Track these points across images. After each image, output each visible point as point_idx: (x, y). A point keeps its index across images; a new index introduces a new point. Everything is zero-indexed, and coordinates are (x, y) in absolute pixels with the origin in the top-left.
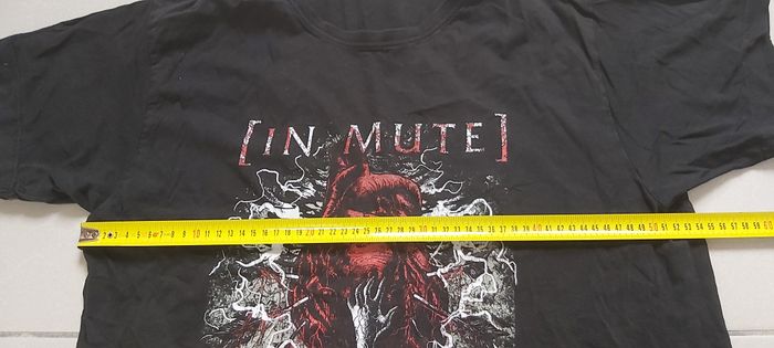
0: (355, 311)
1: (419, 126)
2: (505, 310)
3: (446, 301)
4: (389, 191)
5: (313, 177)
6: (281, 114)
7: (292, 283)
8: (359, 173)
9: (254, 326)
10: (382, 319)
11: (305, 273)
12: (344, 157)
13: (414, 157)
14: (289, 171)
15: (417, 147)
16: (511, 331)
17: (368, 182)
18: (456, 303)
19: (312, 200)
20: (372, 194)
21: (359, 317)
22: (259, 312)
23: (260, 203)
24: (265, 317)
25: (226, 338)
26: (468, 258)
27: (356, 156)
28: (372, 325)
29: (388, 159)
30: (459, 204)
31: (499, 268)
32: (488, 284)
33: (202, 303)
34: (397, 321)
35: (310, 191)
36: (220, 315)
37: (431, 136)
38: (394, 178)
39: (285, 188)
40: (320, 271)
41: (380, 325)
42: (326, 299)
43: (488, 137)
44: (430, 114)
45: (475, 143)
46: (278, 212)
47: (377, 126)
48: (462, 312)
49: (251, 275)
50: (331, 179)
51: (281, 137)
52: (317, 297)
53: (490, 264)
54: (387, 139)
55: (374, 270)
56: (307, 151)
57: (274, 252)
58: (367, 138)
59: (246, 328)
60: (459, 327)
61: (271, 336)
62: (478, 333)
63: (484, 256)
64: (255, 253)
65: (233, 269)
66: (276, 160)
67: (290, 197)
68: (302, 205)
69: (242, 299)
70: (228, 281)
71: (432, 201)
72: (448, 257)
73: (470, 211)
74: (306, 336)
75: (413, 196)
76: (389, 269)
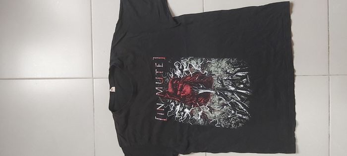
0: (200, 92)
1: (156, 78)
2: (199, 60)
3: (197, 72)
4: (173, 85)
5: (170, 103)
6: (155, 112)
7: (194, 107)
8: (168, 92)
9: (203, 114)
10: (201, 86)
11: (192, 104)
12: (164, 96)
13: (164, 79)
14: (168, 109)
15: (162, 78)
16: (204, 59)
17: (170, 90)
18: (198, 70)
19: (175, 103)
20: (173, 89)
21: (201, 91)
22: (200, 113)
23: (176, 115)
24: (201, 112)
25: (206, 120)
26: (188, 67)
27: (164, 93)
28: (203, 89)
29: (165, 85)
30: (175, 69)
31: (190, 61)
32: (193, 63)
33: (199, 126)
34: (202, 83)
35: (173, 103)
36: (201, 122)
37: (159, 75)
38: (169, 84)
39: (172, 109)
40: (191, 100)
41: (203, 87)
43: (159, 62)
44: (153, 75)
45: (161, 65)
46: (178, 111)
47: (157, 88)
48: (200, 69)
49: (192, 115)
50: (170, 99)
51: (160, 111)
52: (197, 100)
53: (189, 63)
54: (160, 86)
55: (191, 88)
56: (163, 105)
57: (187, 111)
58: (159, 90)
59: (204, 116)
60: (203, 70)
61: (205, 110)
62: (204, 66)
63: (187, 64)
64: (188, 115)
65: (191, 120)
66: (165, 112)
67: (174, 108)
68: (176, 105)
69: (198, 117)
70: (194, 121)
71: (175, 75)
72: (187, 72)
73: (177, 67)
74: (205, 103)
75: (174, 80)
76: (190, 85)
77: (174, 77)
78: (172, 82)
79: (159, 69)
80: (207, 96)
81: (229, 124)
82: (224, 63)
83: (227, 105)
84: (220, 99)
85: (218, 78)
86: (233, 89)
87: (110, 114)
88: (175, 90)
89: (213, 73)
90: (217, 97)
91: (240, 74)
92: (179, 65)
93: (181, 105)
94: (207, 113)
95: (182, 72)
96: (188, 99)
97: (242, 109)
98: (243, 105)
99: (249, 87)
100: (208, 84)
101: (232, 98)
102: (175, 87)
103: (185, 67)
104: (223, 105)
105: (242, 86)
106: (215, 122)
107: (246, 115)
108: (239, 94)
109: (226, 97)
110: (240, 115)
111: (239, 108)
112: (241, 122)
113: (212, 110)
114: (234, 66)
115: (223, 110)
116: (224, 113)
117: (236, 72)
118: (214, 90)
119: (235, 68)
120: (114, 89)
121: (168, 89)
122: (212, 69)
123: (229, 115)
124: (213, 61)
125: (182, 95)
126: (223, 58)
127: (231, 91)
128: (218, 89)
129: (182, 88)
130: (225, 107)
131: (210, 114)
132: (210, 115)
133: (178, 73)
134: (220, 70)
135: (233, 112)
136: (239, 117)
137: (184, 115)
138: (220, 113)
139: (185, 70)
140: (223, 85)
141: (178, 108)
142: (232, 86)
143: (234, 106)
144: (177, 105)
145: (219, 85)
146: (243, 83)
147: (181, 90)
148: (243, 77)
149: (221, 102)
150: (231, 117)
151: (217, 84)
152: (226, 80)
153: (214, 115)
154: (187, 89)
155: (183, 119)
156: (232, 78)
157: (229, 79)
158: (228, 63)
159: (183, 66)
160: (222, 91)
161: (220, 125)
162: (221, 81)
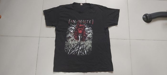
0: (79, 36)
2: (92, 37)
3: (87, 36)
4: (82, 26)
5: (75, 25)
6: (72, 19)
7: (74, 34)
8: (80, 24)
11: (75, 33)
13: (85, 23)
14: (73, 24)
17: (80, 25)
19: (75, 27)
20: (81, 27)
21: (79, 37)
22: (71, 36)
23: (71, 27)
25: (68, 38)
27: (79, 23)
28: (80, 37)
29: (82, 23)
31: (91, 33)
32: (90, 34)
33: (66, 35)
34: (83, 37)
35: (75, 26)
36: (68, 36)
37: (86, 21)
40: (76, 33)
42: (76, 35)
43: (91, 22)
44: (86, 19)
45: (90, 22)
47: (81, 20)
48: (88, 37)
49: (70, 33)
50: (77, 25)
51: (72, 21)
54: (82, 22)
56: (75, 22)
57: (72, 31)
59: (70, 37)
60: (88, 38)
61: (72, 38)
62: (89, 38)
63: (90, 32)
64: (70, 31)
65: (69, 32)
66: (72, 23)
67: (73, 27)
68: (74, 27)
69: (69, 35)
70: (68, 33)
71: (86, 27)
72: (87, 32)
73: (89, 28)
74: (75, 38)
75: (84, 27)
76: (82, 33)
78: (83, 26)
79: (89, 22)
80: (77, 39)
81: (66, 47)
82: (90, 46)
83: (74, 46)
84: (76, 44)
85: (84, 43)
86: (80, 49)
87: (72, 3)
88: (80, 27)
89: (86, 42)
90: (77, 43)
91: (86, 51)
92: (90, 29)
93: (74, 29)
94: (71, 39)
95: (87, 30)
96: (77, 31)
97: (72, 52)
98: (73, 52)
99: (80, 55)
100: (82, 40)
101: (76, 48)
102: (82, 27)
103: (89, 31)
104: (74, 45)
105: (81, 52)
106: (67, 41)
107: (70, 53)
108: (78, 51)
109: (77, 46)
110: (70, 51)
111: (72, 51)
112: (67, 51)
113: (72, 40)
114: (89, 49)
115: (72, 45)
116: (71, 45)
117: (86, 50)
118: (80, 42)
119: (88, 50)
121: (81, 24)
122: (88, 41)
123: (70, 47)
124: (91, 42)
125: (78, 30)
126: (92, 46)
127: (79, 48)
128: (80, 43)
129: (81, 30)
130: (73, 45)
131: (71, 40)
132: (70, 40)
133: (87, 29)
134: (87, 44)
135: (71, 48)
136: (69, 51)
137: (71, 30)
138: (71, 43)
139: (88, 31)
140: (81, 45)
141: (73, 28)
142: (81, 48)
143: (73, 49)
144: (75, 28)
146: (82, 52)
147: (80, 29)
148: (84, 53)
149: (75, 44)
150: (69, 47)
151: (82, 43)
152: (84, 46)
153: (70, 41)
154: (80, 32)
155: (69, 29)
156: (85, 48)
157: (84, 47)
158: (90, 47)
159: (89, 30)
160: (79, 45)
161: (66, 43)
162: (83, 45)
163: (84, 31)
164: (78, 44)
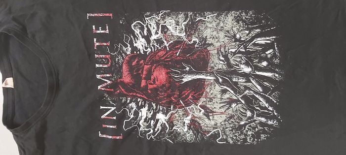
0: (185, 80)
1: (96, 56)
2: (181, 16)
3: (179, 42)
4: (131, 69)
5: (126, 104)
6: (96, 123)
7: (175, 108)
8: (123, 83)
9: (193, 121)
10: (188, 69)
11: (170, 102)
12: (115, 91)
13: (113, 58)
14: (124, 115)
15: (108, 56)
16: (190, 14)
17: (127, 78)
18: (179, 37)
19: (137, 104)
20: (133, 77)
21: (187, 78)
22: (187, 120)
23: (140, 126)
24: (189, 117)
25: (198, 132)
26: (160, 32)
27: (114, 85)
28: (190, 72)
29: (115, 69)
30: (135, 36)
31: (163, 18)
32: (170, 23)
33: (185, 144)
34: (188, 62)
35: (133, 105)
36: (189, 136)
37: (101, 50)
38: (124, 67)
39: (132, 116)
40: (169, 96)
41: (190, 69)
42: (180, 93)
43: (100, 22)
44: (90, 52)
45: (103, 29)
46: (143, 118)
47: (98, 76)
48: (183, 35)
49: (172, 126)
50: (127, 96)
51: (107, 121)
52: (180, 96)
53: (162, 22)
54: (105, 71)
55: (167, 73)
56: (113, 109)
57: (161, 117)
58: (105, 81)
59: (194, 125)
60: (189, 36)
61: (197, 114)
62: (191, 28)
63: (158, 24)
64: (163, 126)
65: (170, 133)
66: (119, 122)
67: (136, 114)
68: (140, 108)
69: (183, 129)
70: (175, 135)
71: (134, 49)
72: (159, 41)
73: (137, 31)
74: (196, 99)
75: (132, 57)
76: (166, 67)
77: (132, 52)
78: (129, 63)
79: (101, 37)
80: (198, 88)
81: (243, 137)
82: (229, 21)
83: (237, 101)
84: (224, 92)
85: (219, 50)
86: (247, 70)
88: (137, 78)
89: (209, 41)
90: (218, 88)
91: (261, 41)
92: (142, 29)
93: (150, 107)
94: (200, 118)
95: (148, 41)
96: (162, 95)
97: (265, 108)
98: (268, 100)
99: (277, 66)
100: (201, 63)
101: (246, 88)
102: (136, 73)
103: (153, 31)
104: (231, 102)
105: (265, 64)
106: (216, 135)
107: (273, 118)
109: (235, 87)
110: (263, 120)
111: (260, 106)
112: (264, 132)
113: (208, 113)
114: (249, 25)
115: (230, 112)
116: (231, 117)
117: (253, 38)
118: (212, 73)
119: (250, 30)
120: (10, 83)
121: (121, 77)
122: (207, 33)
123: (241, 120)
124: (210, 17)
125: (150, 87)
126: (229, 9)
127: (245, 75)
128: (220, 72)
129: (150, 73)
130: (234, 105)
131: (206, 120)
132: (207, 123)
133: (140, 44)
134: (222, 35)
135: (249, 114)
136: (261, 123)
137: (155, 125)
138: (224, 117)
139: (154, 37)
140: (229, 65)
141: (144, 113)
142: (247, 64)
143: (250, 102)
144: (142, 106)
145: (220, 65)
146: (266, 59)
147: (148, 78)
148: (266, 47)
149: (227, 96)
150: (246, 124)
151: (217, 63)
152: (235, 53)
153: (213, 123)
154: (160, 75)
155: (154, 134)
156: (245, 48)
157: (240, 52)
158: (238, 20)
159: (149, 30)
161: (226, 140)
162: (226, 57)
163: (153, 59)
164: (225, 82)
